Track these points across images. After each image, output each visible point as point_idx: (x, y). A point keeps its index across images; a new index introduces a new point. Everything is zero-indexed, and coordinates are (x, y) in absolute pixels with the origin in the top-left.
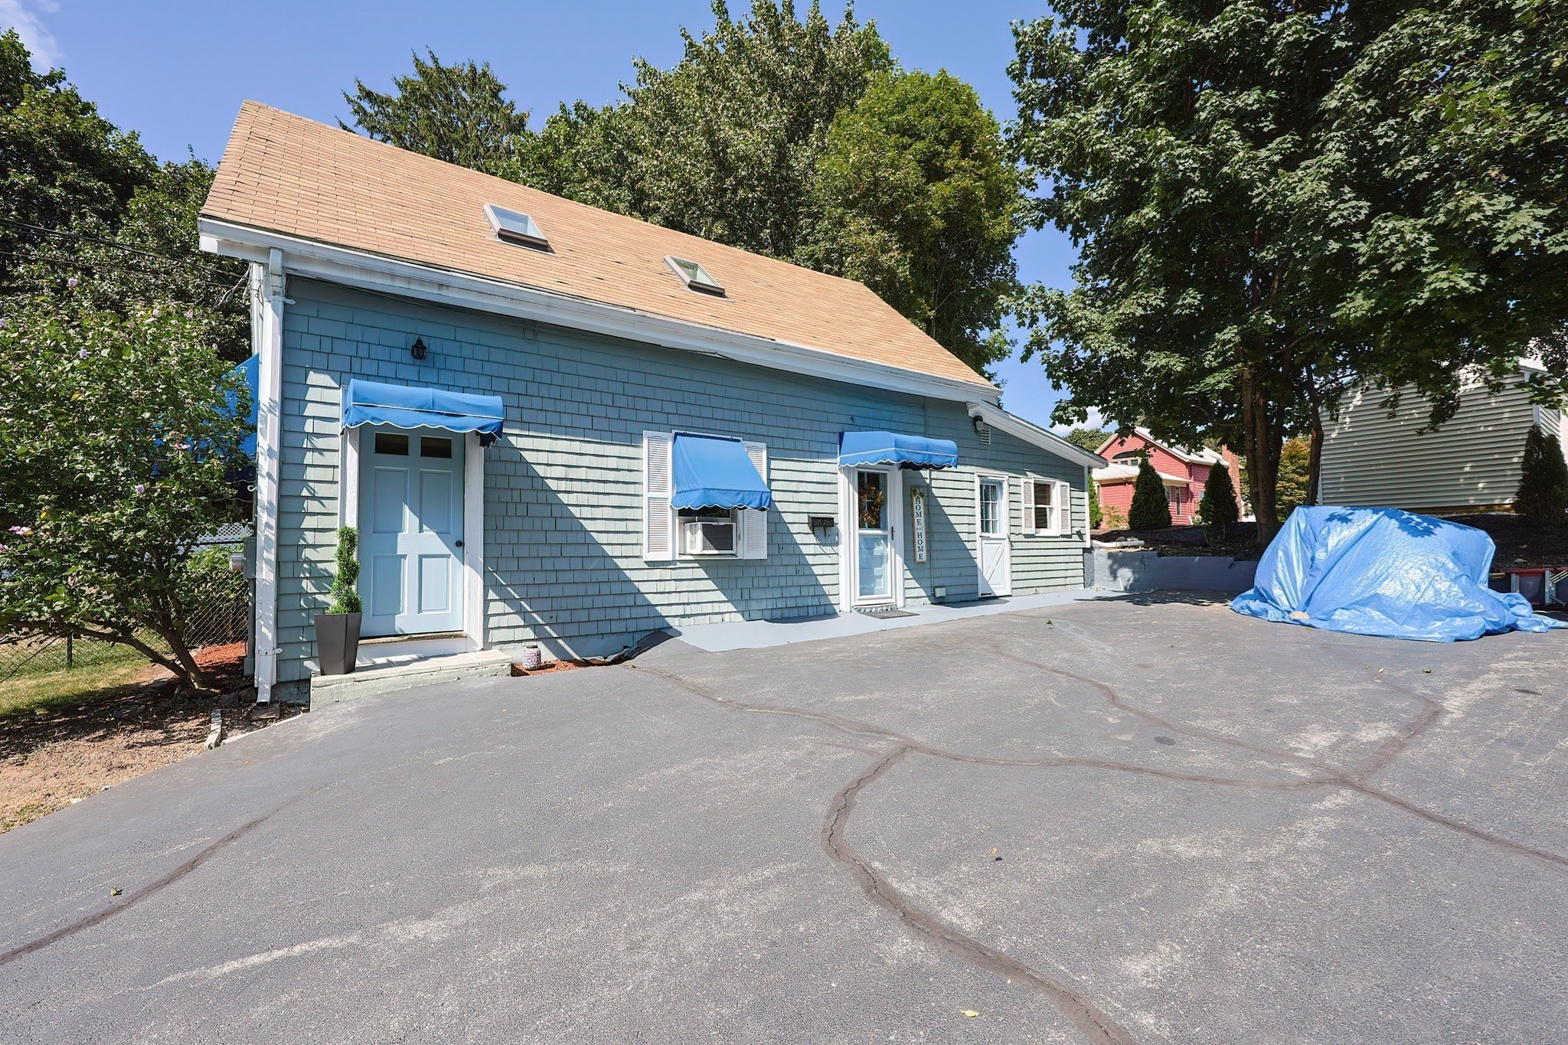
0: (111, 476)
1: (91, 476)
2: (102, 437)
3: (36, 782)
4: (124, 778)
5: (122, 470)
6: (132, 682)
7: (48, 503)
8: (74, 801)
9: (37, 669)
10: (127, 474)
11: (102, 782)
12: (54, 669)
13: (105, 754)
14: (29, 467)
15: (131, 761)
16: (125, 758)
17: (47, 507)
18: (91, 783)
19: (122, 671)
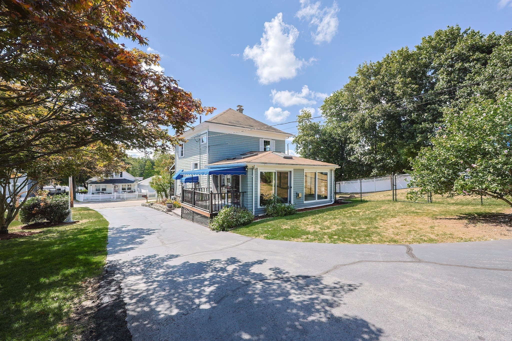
0: (495, 149)
1: (490, 150)
2: (492, 138)
3: (480, 232)
4: (506, 238)
5: (498, 146)
6: (503, 212)
7: (480, 157)
8: (492, 240)
9: (473, 204)
10: (500, 148)
11: (499, 238)
12: (477, 205)
13: (499, 230)
14: (472, 149)
15: (508, 234)
16: (506, 233)
17: (480, 159)
18: (496, 236)
19: (498, 209)
